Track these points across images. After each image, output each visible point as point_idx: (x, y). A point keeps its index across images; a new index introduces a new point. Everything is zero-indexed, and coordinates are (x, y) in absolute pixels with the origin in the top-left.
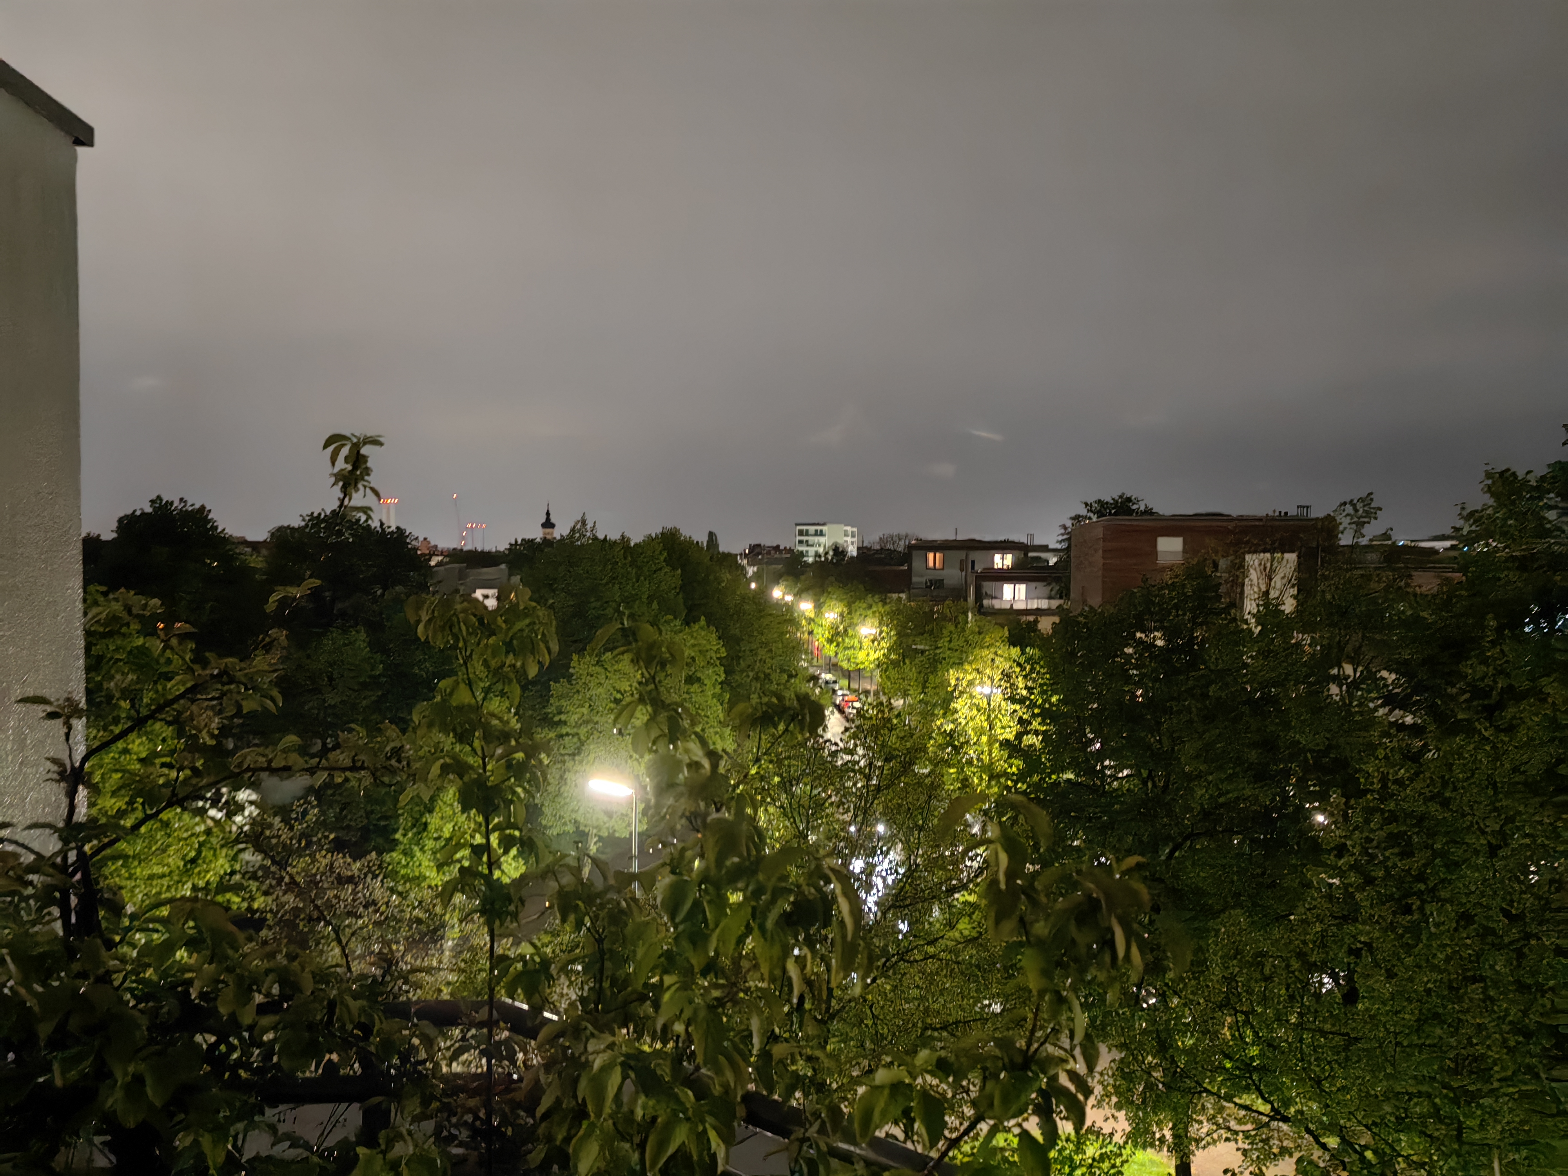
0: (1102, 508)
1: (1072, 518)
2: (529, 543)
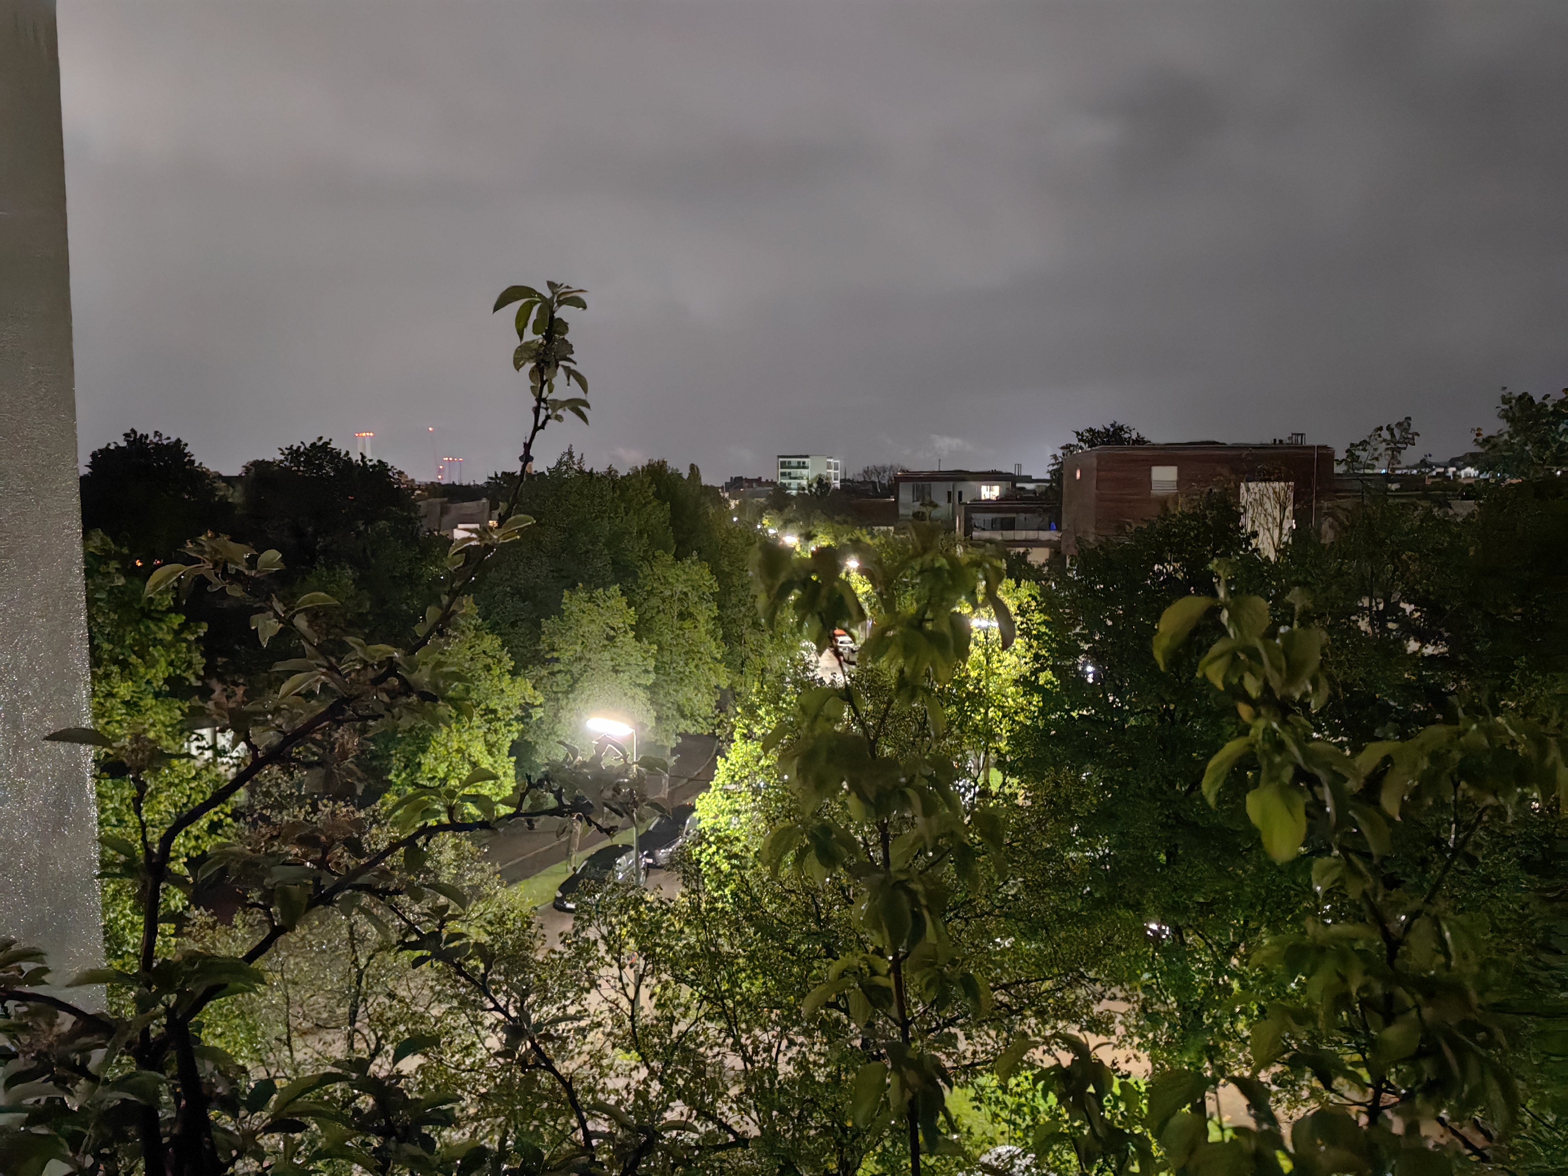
1: (1063, 448)
2: (508, 477)
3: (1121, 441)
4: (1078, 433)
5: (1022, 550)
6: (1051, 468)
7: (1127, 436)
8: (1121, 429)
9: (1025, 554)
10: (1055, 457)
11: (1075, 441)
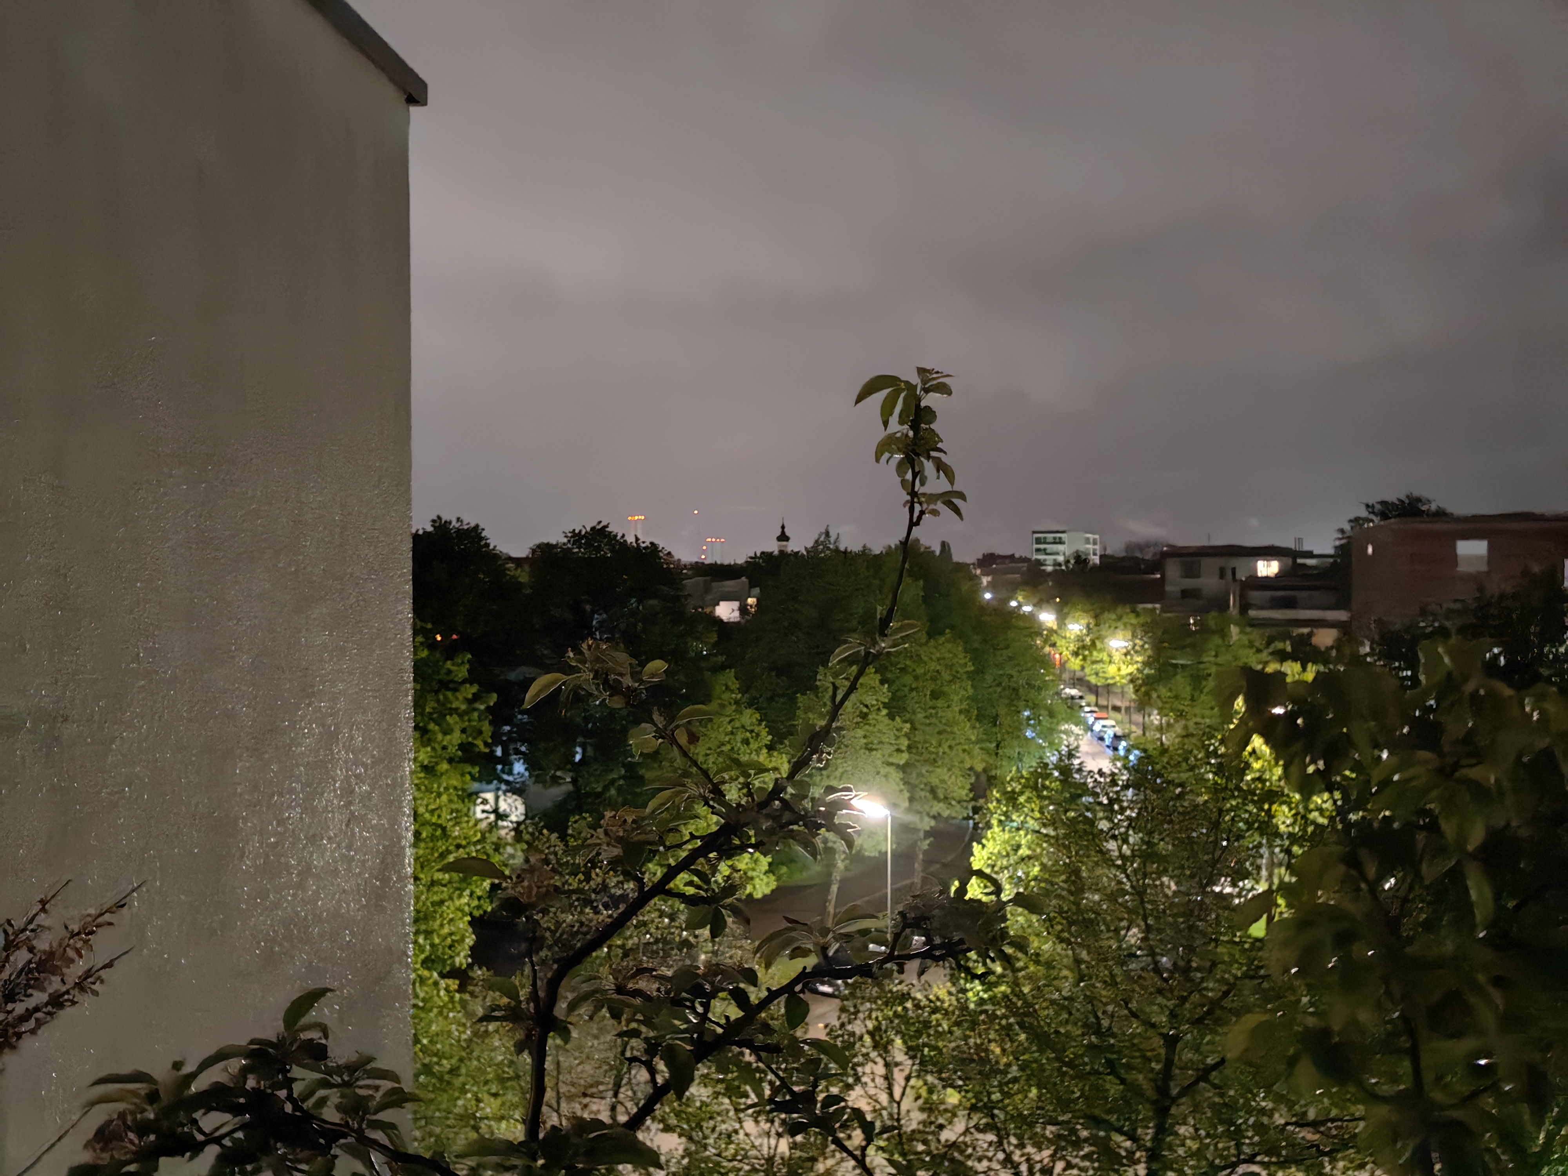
0: (1386, 510)
1: (1350, 521)
2: (767, 556)
3: (1419, 513)
4: (1368, 506)
5: (1305, 630)
6: (1338, 543)
7: (1425, 508)
8: (1419, 500)
9: (1310, 635)
10: (1342, 531)
11: (1363, 513)
